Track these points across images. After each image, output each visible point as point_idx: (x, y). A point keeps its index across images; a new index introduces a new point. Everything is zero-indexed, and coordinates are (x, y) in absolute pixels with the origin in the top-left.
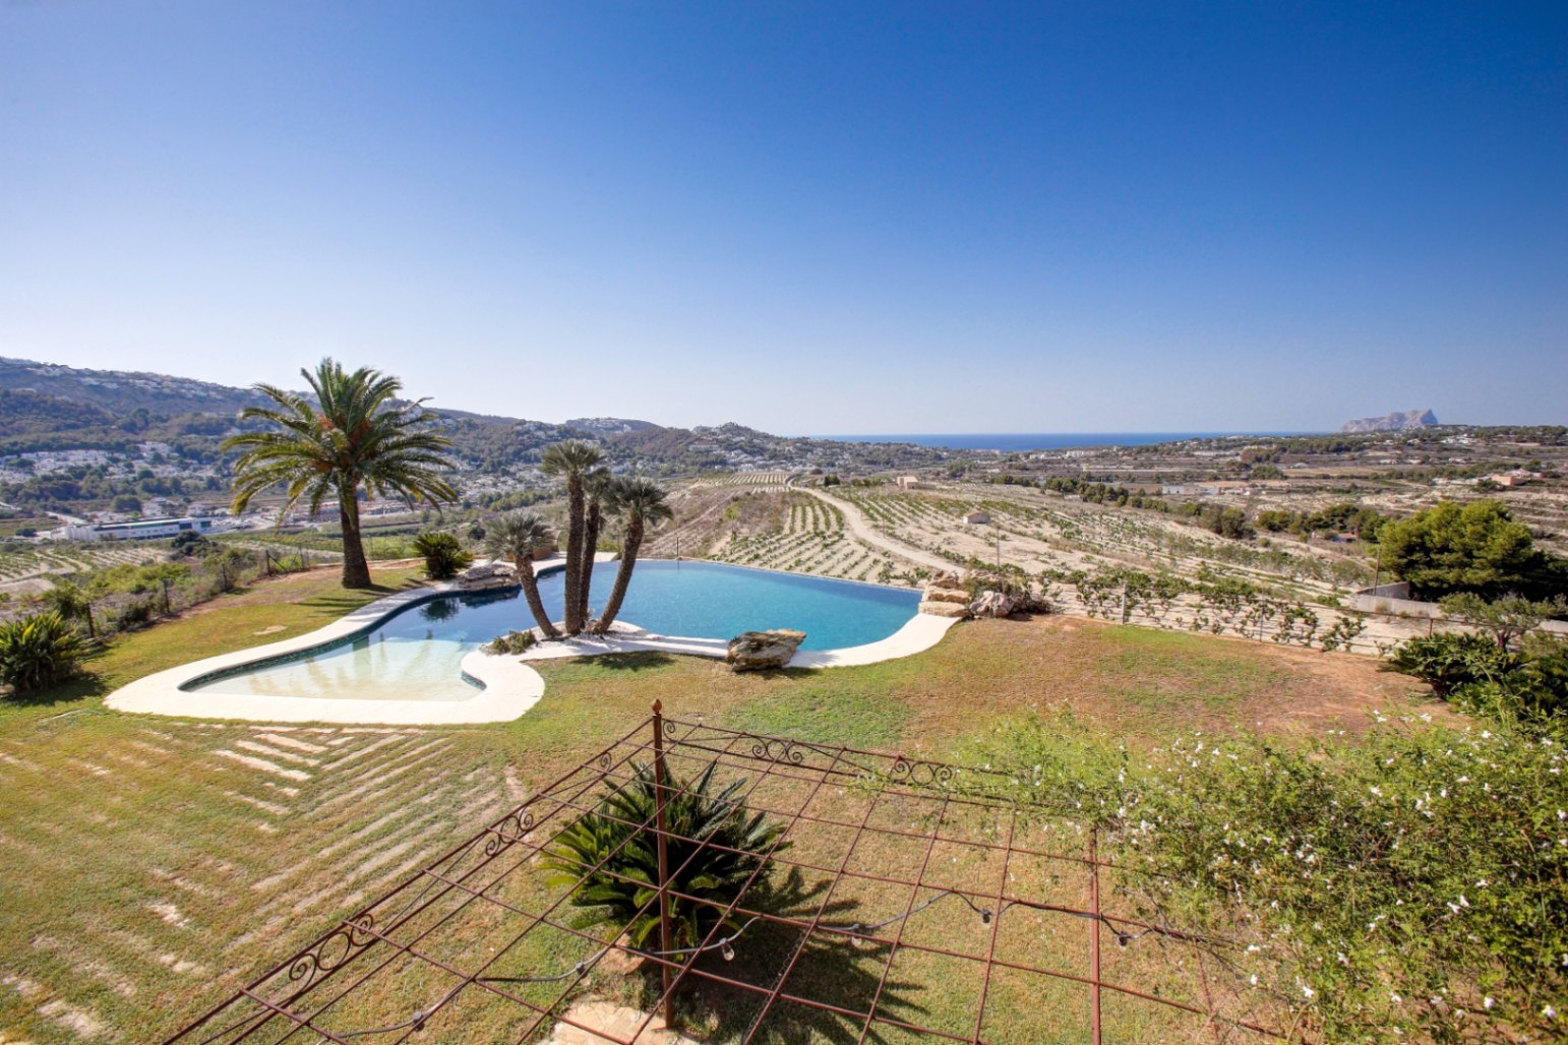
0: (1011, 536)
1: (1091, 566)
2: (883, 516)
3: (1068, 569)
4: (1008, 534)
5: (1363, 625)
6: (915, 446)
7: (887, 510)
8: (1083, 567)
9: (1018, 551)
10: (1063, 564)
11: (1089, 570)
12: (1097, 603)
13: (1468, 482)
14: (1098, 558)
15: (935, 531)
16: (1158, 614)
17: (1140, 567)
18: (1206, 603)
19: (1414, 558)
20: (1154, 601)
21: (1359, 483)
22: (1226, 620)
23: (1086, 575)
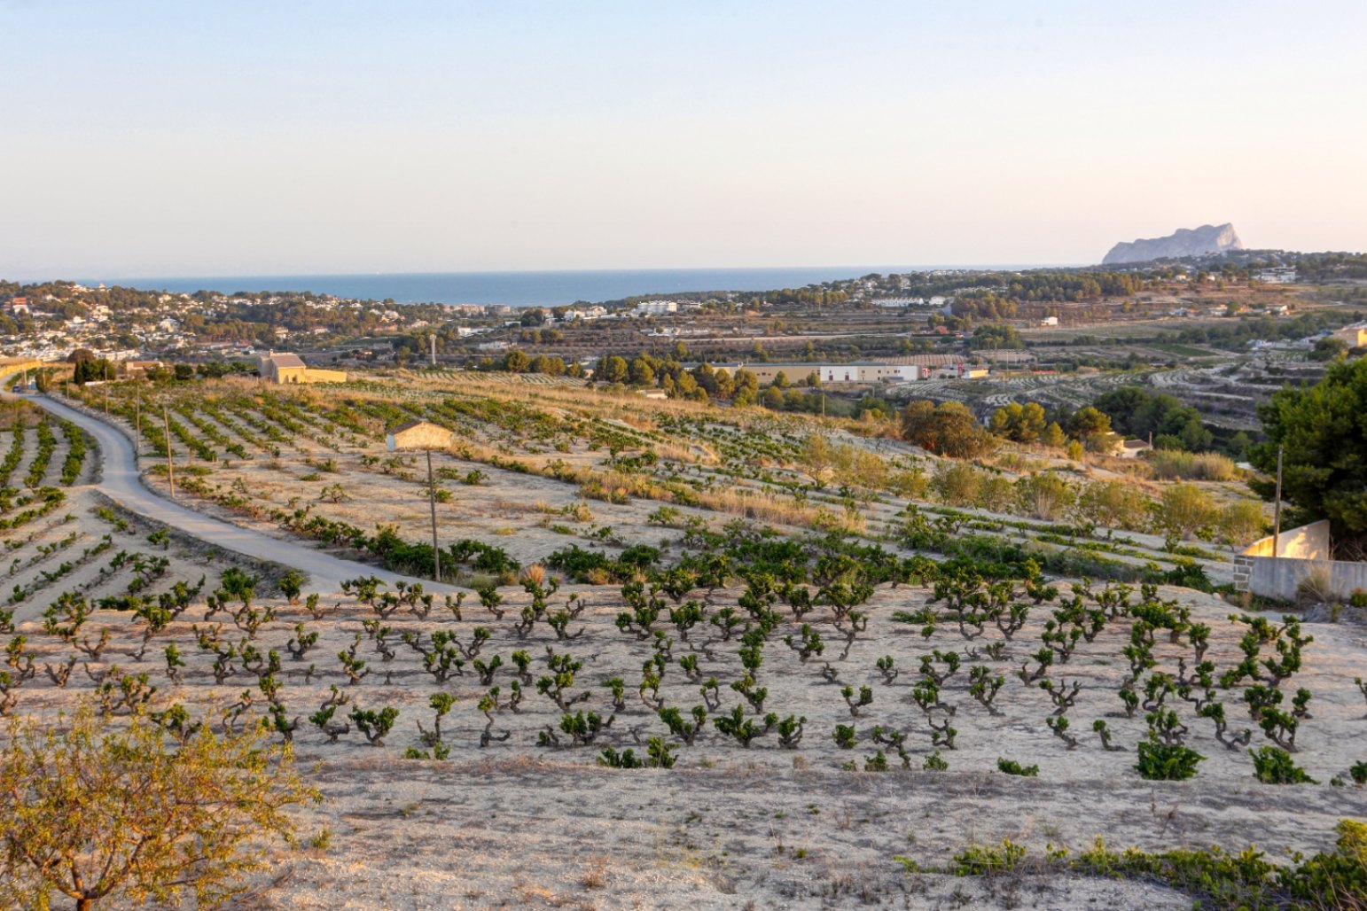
0: (493, 475)
1: (670, 535)
2: (192, 445)
3: (615, 544)
4: (484, 470)
5: (1302, 635)
6: (323, 298)
7: (207, 431)
8: (652, 538)
9: (500, 508)
10: (605, 532)
11: (665, 543)
12: (672, 633)
13: (1296, 344)
14: (686, 513)
15: (306, 473)
16: (831, 652)
17: (776, 527)
18: (941, 608)
19: (1342, 465)
20: (817, 612)
21: (1141, 352)
22: (997, 652)
23: (656, 556)
